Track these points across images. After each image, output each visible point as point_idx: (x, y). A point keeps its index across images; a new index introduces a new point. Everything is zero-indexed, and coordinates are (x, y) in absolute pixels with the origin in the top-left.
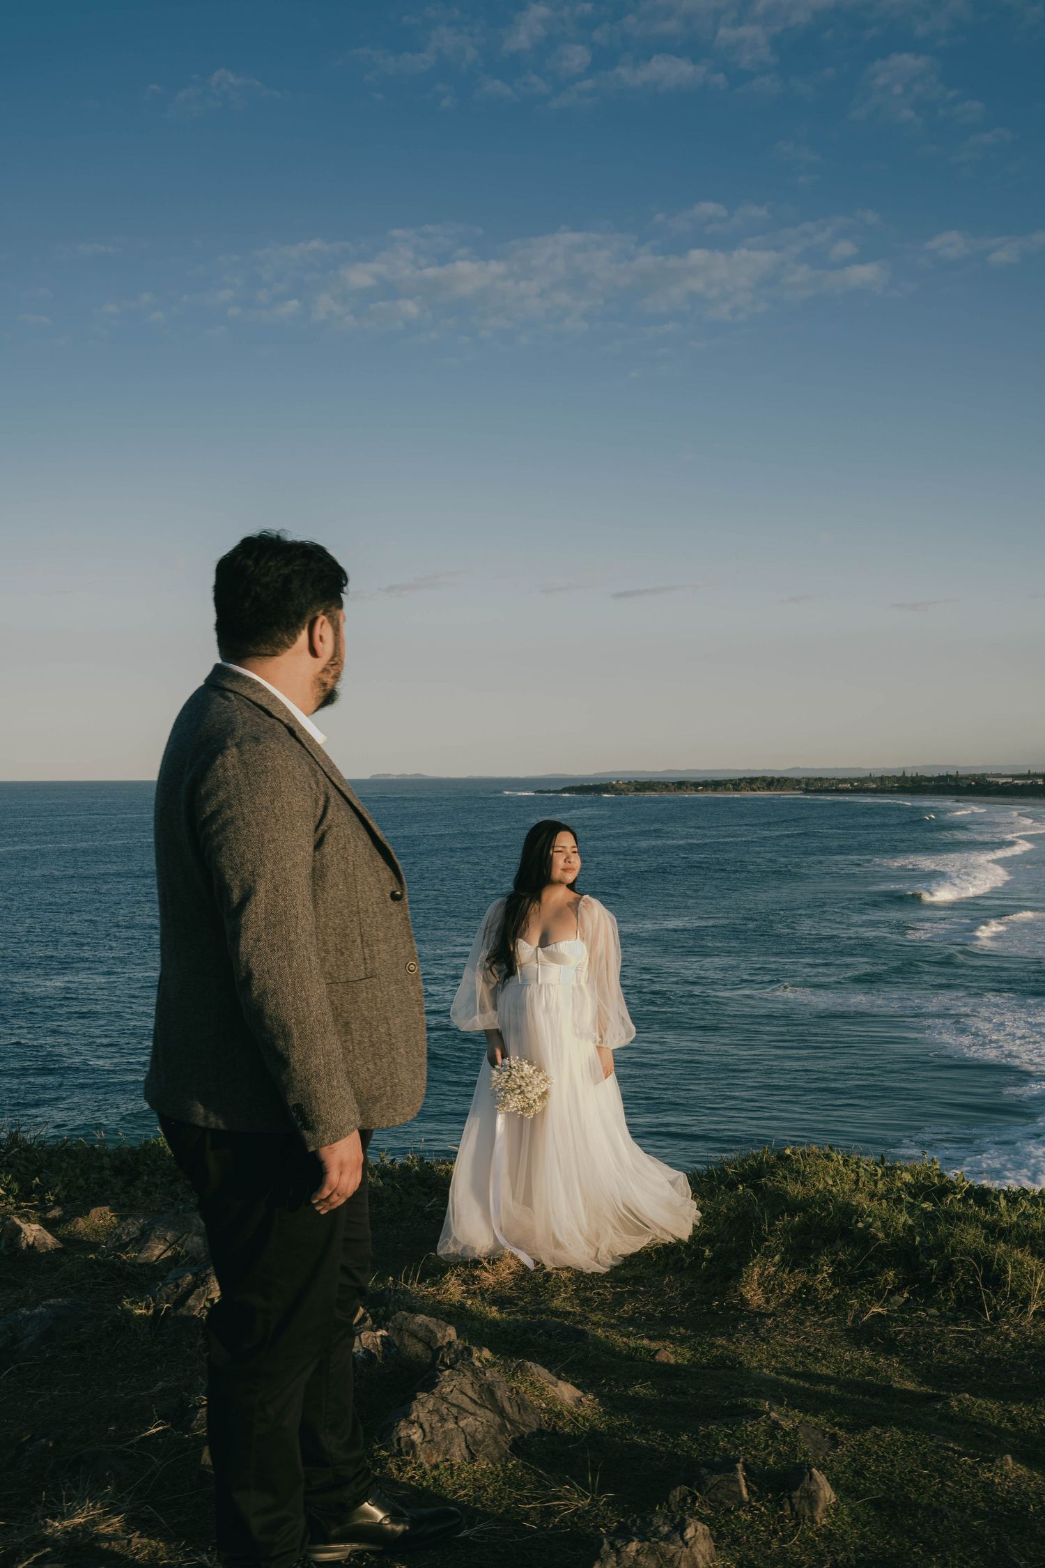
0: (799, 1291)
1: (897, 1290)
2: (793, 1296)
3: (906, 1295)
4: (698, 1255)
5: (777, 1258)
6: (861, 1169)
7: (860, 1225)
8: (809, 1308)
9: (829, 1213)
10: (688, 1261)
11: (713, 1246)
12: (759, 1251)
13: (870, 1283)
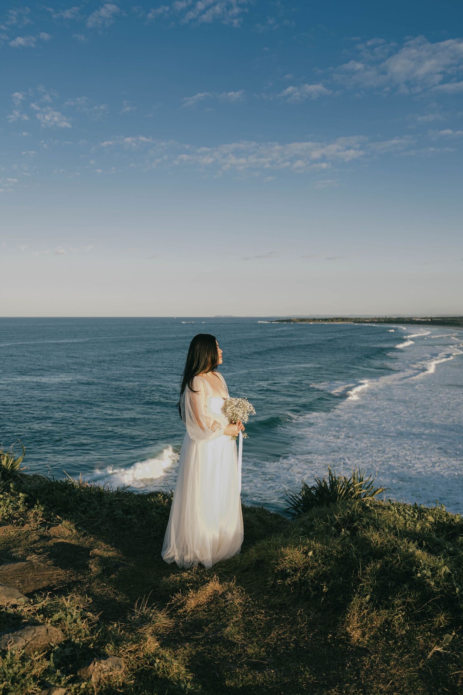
0: (383, 625)
1: (446, 630)
2: (379, 629)
3: (454, 634)
4: (318, 588)
5: (368, 597)
6: (407, 515)
7: (419, 575)
8: (390, 642)
9: (398, 561)
10: (313, 593)
11: (328, 582)
12: (356, 590)
13: (430, 622)
